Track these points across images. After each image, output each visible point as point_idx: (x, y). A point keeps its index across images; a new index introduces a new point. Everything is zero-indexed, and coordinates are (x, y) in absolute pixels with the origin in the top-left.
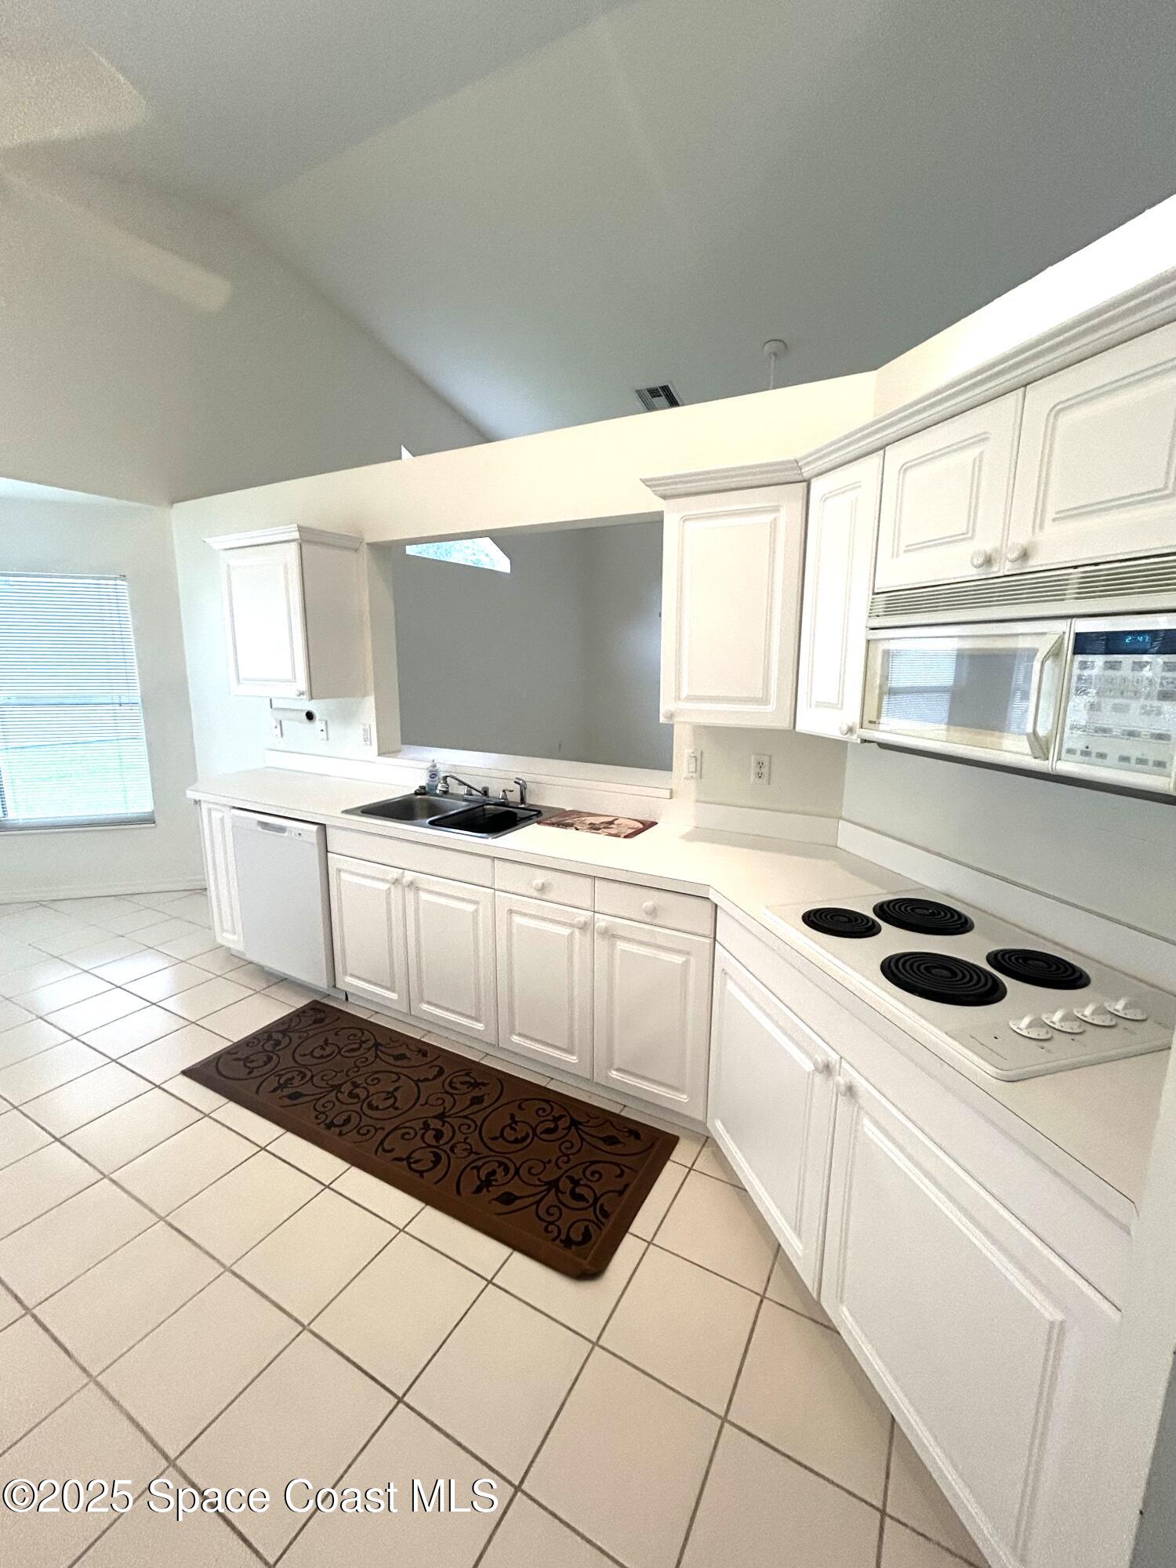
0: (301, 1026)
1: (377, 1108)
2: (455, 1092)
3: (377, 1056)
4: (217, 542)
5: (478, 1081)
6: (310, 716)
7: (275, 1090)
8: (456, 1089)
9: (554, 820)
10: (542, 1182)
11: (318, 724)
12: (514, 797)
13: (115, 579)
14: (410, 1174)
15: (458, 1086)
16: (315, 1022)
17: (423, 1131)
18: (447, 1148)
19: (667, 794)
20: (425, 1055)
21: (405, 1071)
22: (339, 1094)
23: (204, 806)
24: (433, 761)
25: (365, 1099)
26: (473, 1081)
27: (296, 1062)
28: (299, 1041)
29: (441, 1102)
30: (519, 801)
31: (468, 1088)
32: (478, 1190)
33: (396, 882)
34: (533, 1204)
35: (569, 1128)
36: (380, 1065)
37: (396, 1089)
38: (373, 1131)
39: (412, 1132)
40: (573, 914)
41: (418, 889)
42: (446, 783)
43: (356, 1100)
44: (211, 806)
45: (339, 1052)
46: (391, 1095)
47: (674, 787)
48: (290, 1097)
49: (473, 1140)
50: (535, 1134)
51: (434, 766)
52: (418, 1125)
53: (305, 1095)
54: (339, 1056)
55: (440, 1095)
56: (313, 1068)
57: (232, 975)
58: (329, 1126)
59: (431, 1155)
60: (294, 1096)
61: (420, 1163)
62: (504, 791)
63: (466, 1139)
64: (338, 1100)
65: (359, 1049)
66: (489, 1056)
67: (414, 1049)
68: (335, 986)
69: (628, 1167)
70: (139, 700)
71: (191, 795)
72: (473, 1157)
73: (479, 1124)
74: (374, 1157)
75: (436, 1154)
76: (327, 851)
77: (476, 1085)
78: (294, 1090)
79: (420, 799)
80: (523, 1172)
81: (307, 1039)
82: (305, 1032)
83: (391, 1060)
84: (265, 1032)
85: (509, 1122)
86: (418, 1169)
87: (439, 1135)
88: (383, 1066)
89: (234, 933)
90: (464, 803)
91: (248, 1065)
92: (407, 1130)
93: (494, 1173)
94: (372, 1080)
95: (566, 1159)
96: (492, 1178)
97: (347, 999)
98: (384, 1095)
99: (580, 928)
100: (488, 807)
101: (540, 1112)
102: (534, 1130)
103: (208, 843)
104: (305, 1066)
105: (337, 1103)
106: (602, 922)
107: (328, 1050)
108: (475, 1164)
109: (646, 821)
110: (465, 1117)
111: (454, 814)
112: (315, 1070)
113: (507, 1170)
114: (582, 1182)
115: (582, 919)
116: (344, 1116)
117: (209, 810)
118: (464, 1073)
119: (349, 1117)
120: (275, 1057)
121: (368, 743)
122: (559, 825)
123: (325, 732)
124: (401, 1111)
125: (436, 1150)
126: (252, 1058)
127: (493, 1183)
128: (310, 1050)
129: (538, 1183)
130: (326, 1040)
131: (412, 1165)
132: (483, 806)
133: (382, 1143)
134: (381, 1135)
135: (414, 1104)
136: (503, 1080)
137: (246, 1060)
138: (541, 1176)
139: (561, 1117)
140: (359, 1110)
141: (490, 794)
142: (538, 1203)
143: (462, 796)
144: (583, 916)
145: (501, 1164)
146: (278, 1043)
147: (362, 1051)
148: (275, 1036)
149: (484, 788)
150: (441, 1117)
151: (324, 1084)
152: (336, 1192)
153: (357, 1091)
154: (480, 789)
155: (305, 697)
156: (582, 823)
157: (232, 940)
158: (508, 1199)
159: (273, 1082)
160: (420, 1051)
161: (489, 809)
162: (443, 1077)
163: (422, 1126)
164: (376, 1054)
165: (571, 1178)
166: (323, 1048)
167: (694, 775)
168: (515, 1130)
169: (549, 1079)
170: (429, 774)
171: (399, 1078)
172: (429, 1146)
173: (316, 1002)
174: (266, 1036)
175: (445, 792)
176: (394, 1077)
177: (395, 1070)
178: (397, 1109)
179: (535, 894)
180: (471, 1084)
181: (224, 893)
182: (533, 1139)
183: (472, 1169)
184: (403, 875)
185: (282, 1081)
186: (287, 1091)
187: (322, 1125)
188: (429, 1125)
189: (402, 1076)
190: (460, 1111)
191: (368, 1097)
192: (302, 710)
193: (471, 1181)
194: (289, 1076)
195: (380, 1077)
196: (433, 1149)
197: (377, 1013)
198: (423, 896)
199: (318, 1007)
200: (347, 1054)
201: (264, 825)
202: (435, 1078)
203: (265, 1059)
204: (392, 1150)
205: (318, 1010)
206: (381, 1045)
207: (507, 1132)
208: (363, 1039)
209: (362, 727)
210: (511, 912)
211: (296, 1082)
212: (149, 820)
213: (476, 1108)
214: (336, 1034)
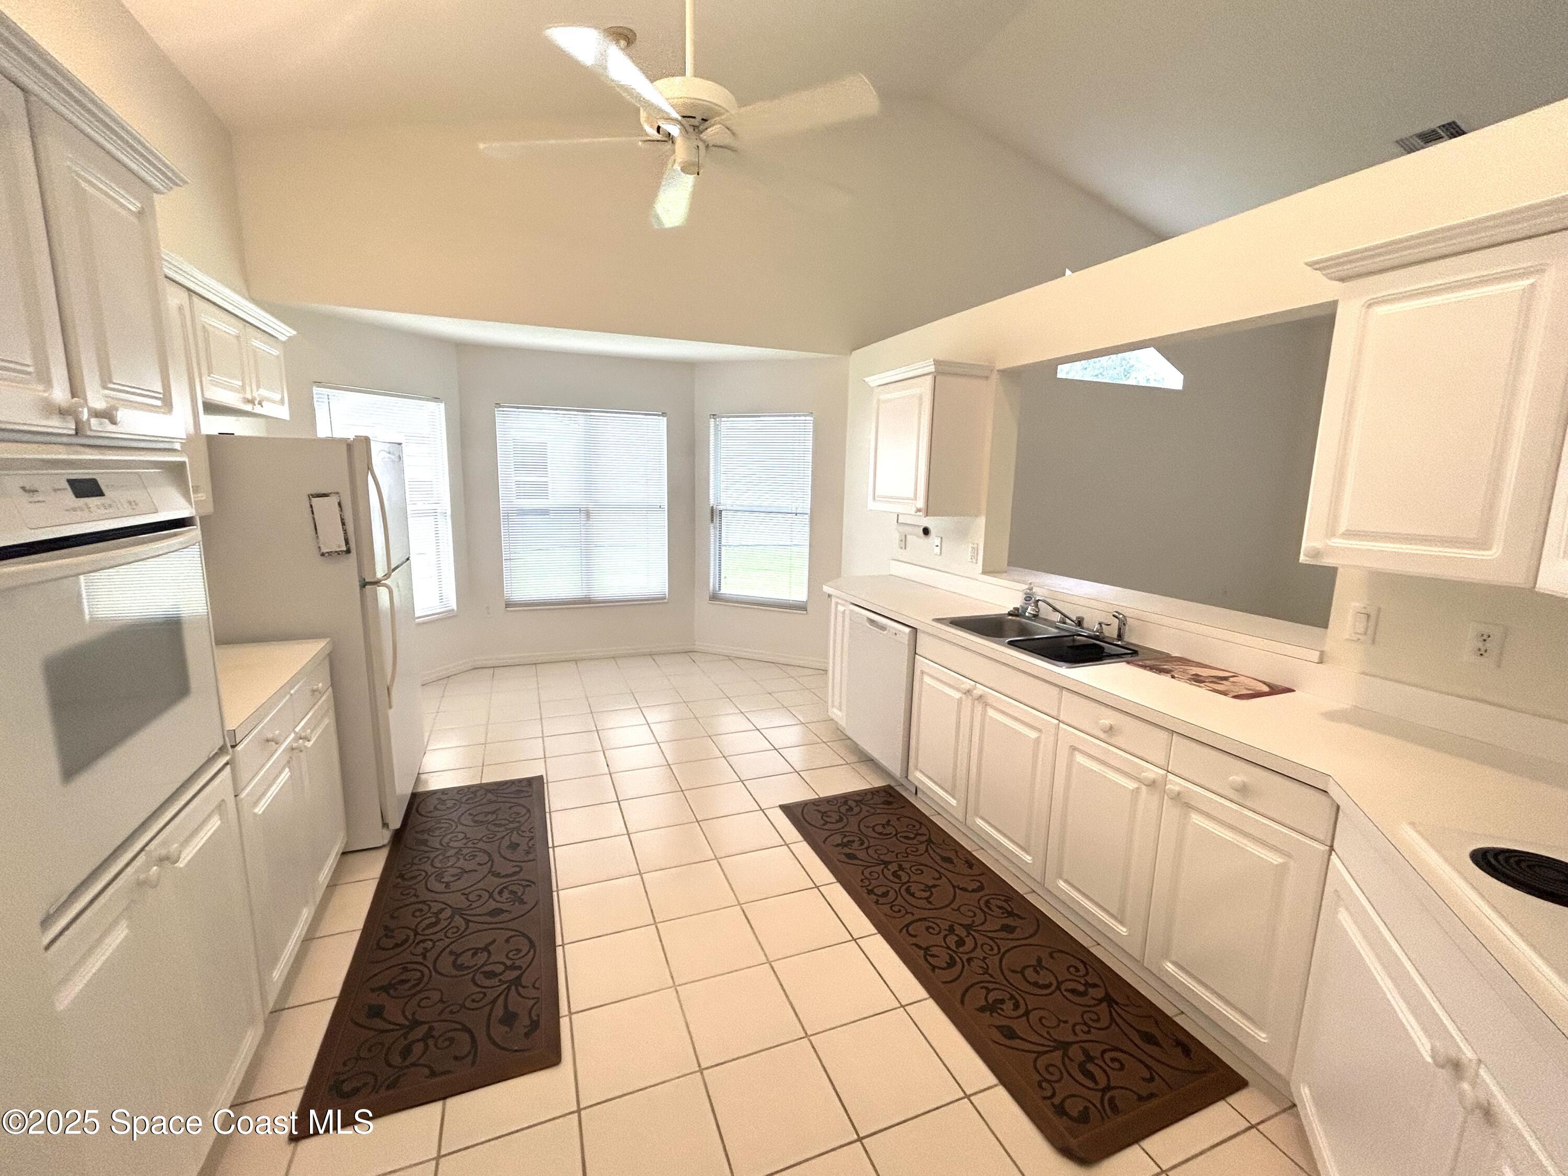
0: (871, 802)
1: (913, 895)
2: (989, 912)
3: (927, 851)
4: (873, 381)
5: (1015, 912)
6: (926, 531)
7: (838, 845)
8: (990, 909)
9: (1148, 663)
10: (1051, 1036)
11: (934, 539)
12: (1111, 632)
13: (806, 416)
14: (926, 965)
15: (994, 908)
16: (883, 803)
17: (947, 932)
18: (965, 957)
19: (1315, 656)
20: (971, 866)
21: (949, 875)
22: (885, 870)
23: (834, 600)
24: (1031, 584)
25: (905, 883)
26: (1009, 909)
27: (860, 830)
28: (867, 814)
29: (971, 914)
30: (1115, 636)
31: (1002, 913)
32: (982, 1009)
33: (968, 692)
34: (1035, 1052)
35: (1100, 1001)
36: (925, 859)
37: (935, 886)
38: (903, 912)
39: (937, 929)
40: (1143, 767)
41: (986, 704)
42: (1037, 606)
43: (897, 881)
44: (840, 601)
45: (896, 835)
46: (929, 888)
47: (1326, 648)
48: (848, 856)
49: (993, 962)
50: (1058, 988)
51: (1031, 589)
52: (945, 925)
53: (858, 859)
54: (894, 839)
55: (974, 909)
56: (871, 840)
57: (835, 746)
58: (870, 892)
59: (948, 957)
60: (850, 856)
61: (936, 959)
62: (1100, 624)
63: (985, 958)
64: (883, 873)
65: (913, 838)
66: (1034, 894)
67: (962, 857)
68: (907, 777)
69: (1160, 1076)
70: (809, 512)
71: (826, 589)
72: (987, 978)
73: (1002, 951)
74: (897, 934)
75: (951, 957)
76: (916, 653)
77: (1011, 914)
78: (850, 851)
79: (1010, 619)
80: (1033, 1017)
81: (874, 814)
82: (874, 808)
83: (938, 859)
84: (844, 797)
85: (1034, 963)
86: (932, 963)
87: (961, 942)
88: (929, 862)
89: (840, 709)
90: (1056, 631)
91: (825, 818)
92: (934, 926)
93: (1002, 1001)
94: (916, 870)
95: (1086, 1029)
96: (999, 1006)
97: (916, 793)
98: (923, 887)
99: (1147, 786)
100: (1079, 638)
101: (1072, 969)
102: (1059, 984)
103: (832, 631)
104: (866, 836)
105: (881, 876)
106: (1175, 784)
107: (889, 830)
108: (986, 985)
109: (1277, 686)
110: (991, 938)
111: (1038, 639)
112: (873, 842)
113: (1016, 1006)
114: (1096, 1061)
115: (1151, 776)
116: (884, 889)
117: (837, 604)
118: (1003, 898)
119: (888, 891)
120: (845, 820)
121: (974, 561)
122: (1151, 668)
123: (939, 548)
124: (933, 907)
125: (954, 955)
126: (829, 814)
127: (999, 1011)
128: (873, 824)
129: (1045, 1035)
130: (889, 821)
131: (928, 957)
132: (1073, 636)
133: (907, 926)
134: (909, 918)
135: (946, 906)
136: (1042, 922)
137: (823, 814)
138: (1052, 1032)
139: (1095, 986)
140: (897, 890)
141: (1085, 625)
142: (1040, 1054)
143: (1054, 622)
144: (1153, 773)
145: (1012, 997)
146: (851, 809)
147: (915, 842)
148: (850, 803)
149: (1078, 618)
150: (968, 928)
151: (876, 856)
152: (859, 946)
153: (900, 873)
154: (1074, 619)
155: (921, 514)
156: (1184, 672)
157: (837, 714)
158: (1010, 1034)
159: (838, 839)
160: (967, 862)
161: (1079, 641)
162: (981, 893)
163: (947, 928)
164: (927, 848)
165: (1086, 1052)
166: (883, 826)
167: (1362, 638)
168: (1037, 972)
169: (1095, 943)
170: (1025, 596)
171: (941, 877)
172: (948, 948)
173: (889, 786)
174: (843, 800)
175: (1035, 616)
176: (937, 876)
177: (938, 868)
178: (930, 903)
179: (1102, 736)
180: (1008, 912)
181: (838, 676)
182: (1054, 992)
183: (982, 988)
184: (975, 688)
185: (845, 840)
186: (847, 850)
187: (864, 889)
188: (954, 930)
189: (943, 878)
190: (991, 931)
191: (909, 882)
192: (919, 526)
193: (978, 998)
194: (851, 839)
195: (924, 871)
196: (950, 952)
197: (939, 814)
198: (991, 712)
199: (890, 791)
200: (901, 839)
201: (871, 621)
202: (973, 891)
203: (838, 818)
204: (915, 936)
205: (890, 794)
206: (934, 844)
207: (1029, 973)
208: (920, 832)
209: (971, 545)
210: (1074, 749)
211: (856, 845)
212: (801, 607)
213: (1003, 934)
214: (898, 819)
